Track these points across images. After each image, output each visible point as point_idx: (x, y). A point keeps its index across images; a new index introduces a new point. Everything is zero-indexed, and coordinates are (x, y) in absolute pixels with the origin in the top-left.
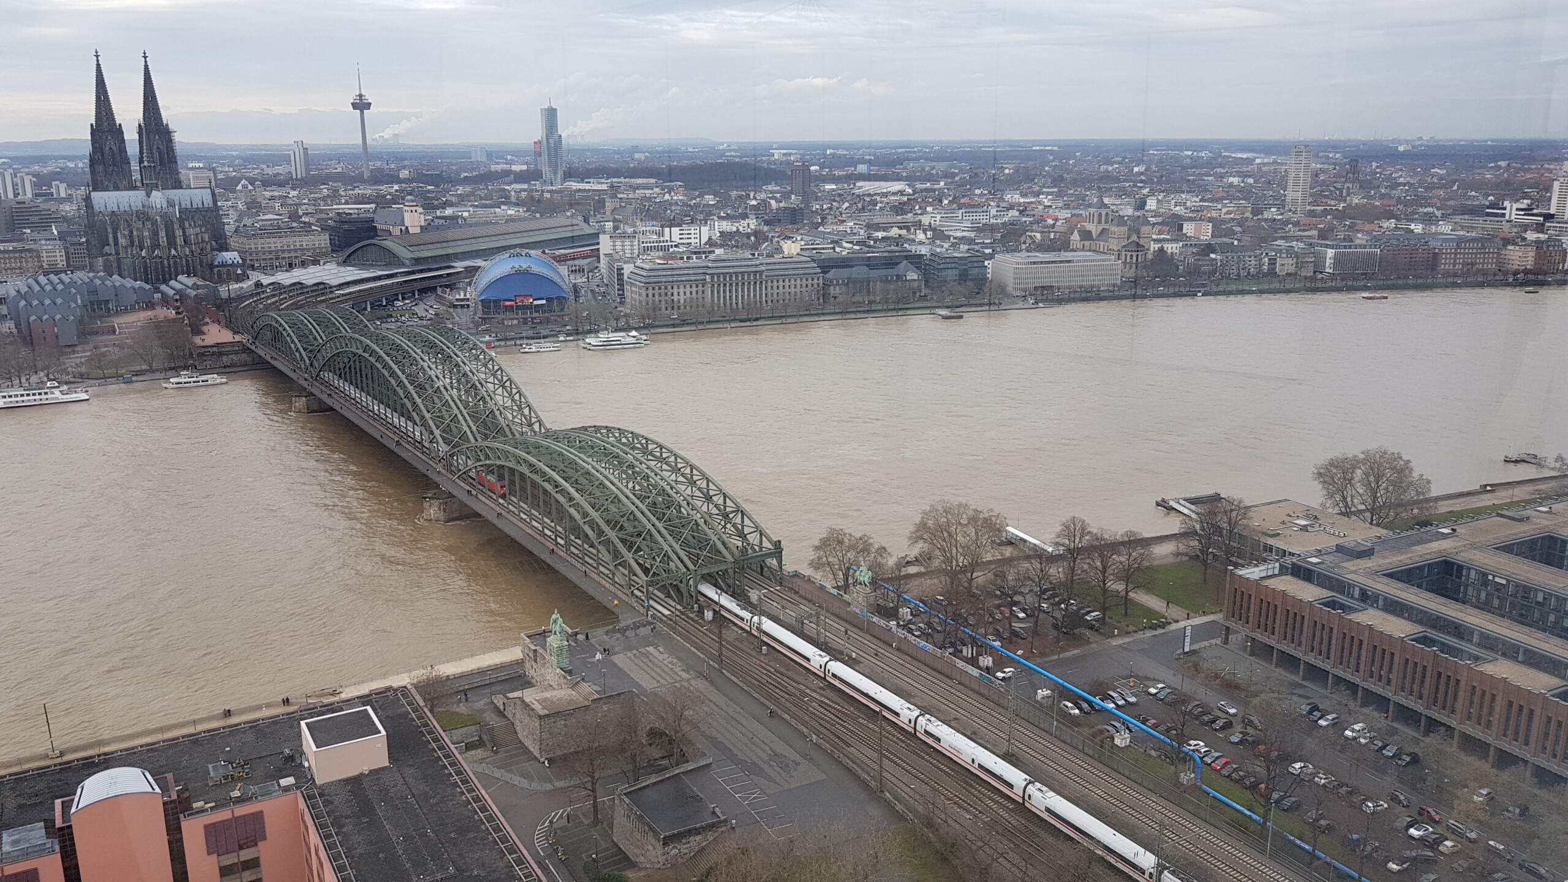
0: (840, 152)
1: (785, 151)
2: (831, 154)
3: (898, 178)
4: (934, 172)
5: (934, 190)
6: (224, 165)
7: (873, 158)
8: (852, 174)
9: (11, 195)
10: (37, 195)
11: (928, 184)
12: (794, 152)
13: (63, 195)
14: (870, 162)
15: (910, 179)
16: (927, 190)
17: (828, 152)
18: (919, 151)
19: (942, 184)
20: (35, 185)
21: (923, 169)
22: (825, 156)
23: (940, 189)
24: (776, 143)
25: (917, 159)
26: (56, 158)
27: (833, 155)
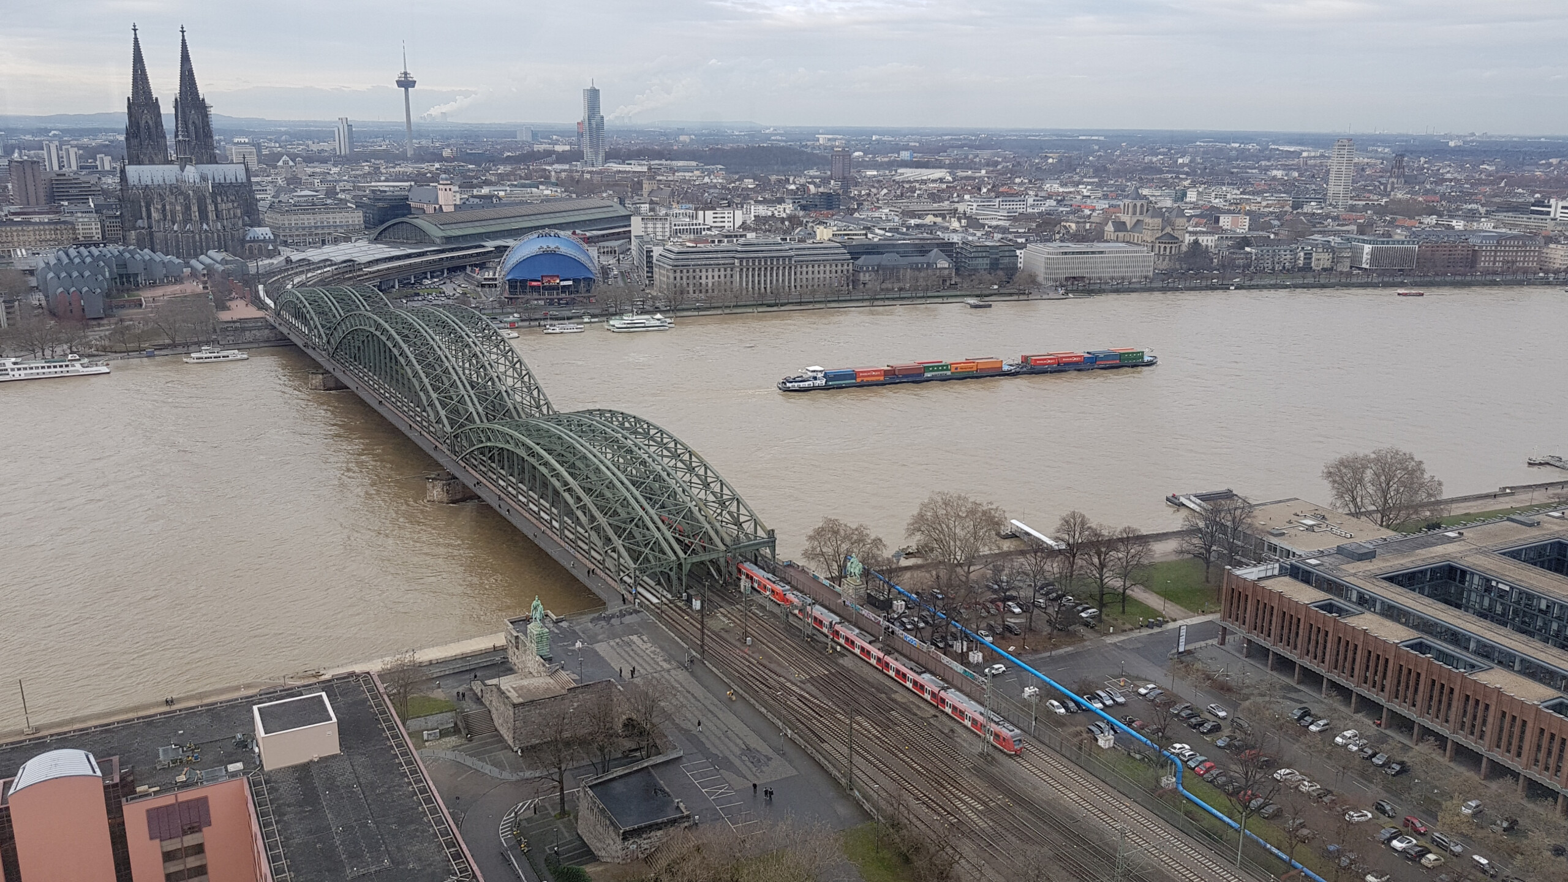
0: (885, 138)
1: (830, 136)
2: (876, 140)
3: (939, 165)
4: (977, 160)
5: (975, 178)
6: (271, 140)
7: (917, 144)
8: (895, 161)
9: (56, 167)
10: (82, 168)
11: (970, 172)
12: (839, 137)
13: (107, 167)
14: (914, 150)
15: (952, 167)
16: (967, 178)
17: (874, 138)
18: (965, 139)
19: (983, 172)
20: (79, 158)
21: (966, 157)
22: (871, 142)
23: (980, 177)
24: (821, 128)
25: (962, 147)
26: (106, 131)
27: (878, 141)
